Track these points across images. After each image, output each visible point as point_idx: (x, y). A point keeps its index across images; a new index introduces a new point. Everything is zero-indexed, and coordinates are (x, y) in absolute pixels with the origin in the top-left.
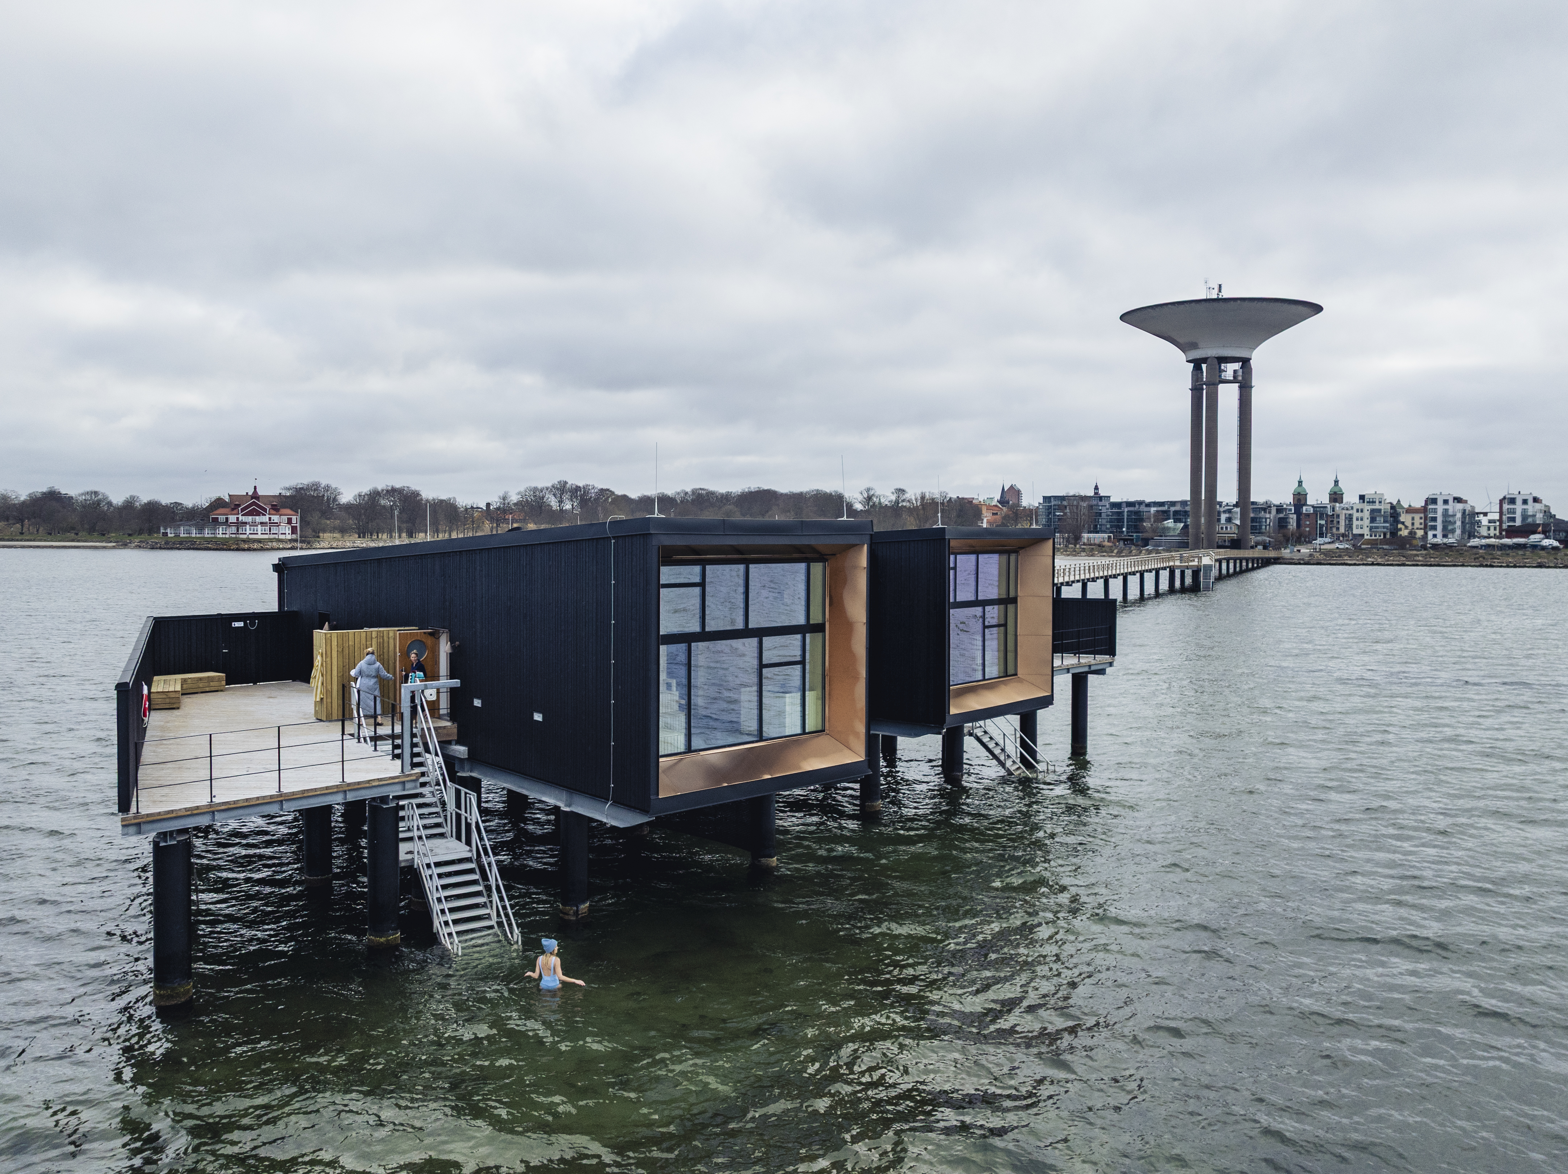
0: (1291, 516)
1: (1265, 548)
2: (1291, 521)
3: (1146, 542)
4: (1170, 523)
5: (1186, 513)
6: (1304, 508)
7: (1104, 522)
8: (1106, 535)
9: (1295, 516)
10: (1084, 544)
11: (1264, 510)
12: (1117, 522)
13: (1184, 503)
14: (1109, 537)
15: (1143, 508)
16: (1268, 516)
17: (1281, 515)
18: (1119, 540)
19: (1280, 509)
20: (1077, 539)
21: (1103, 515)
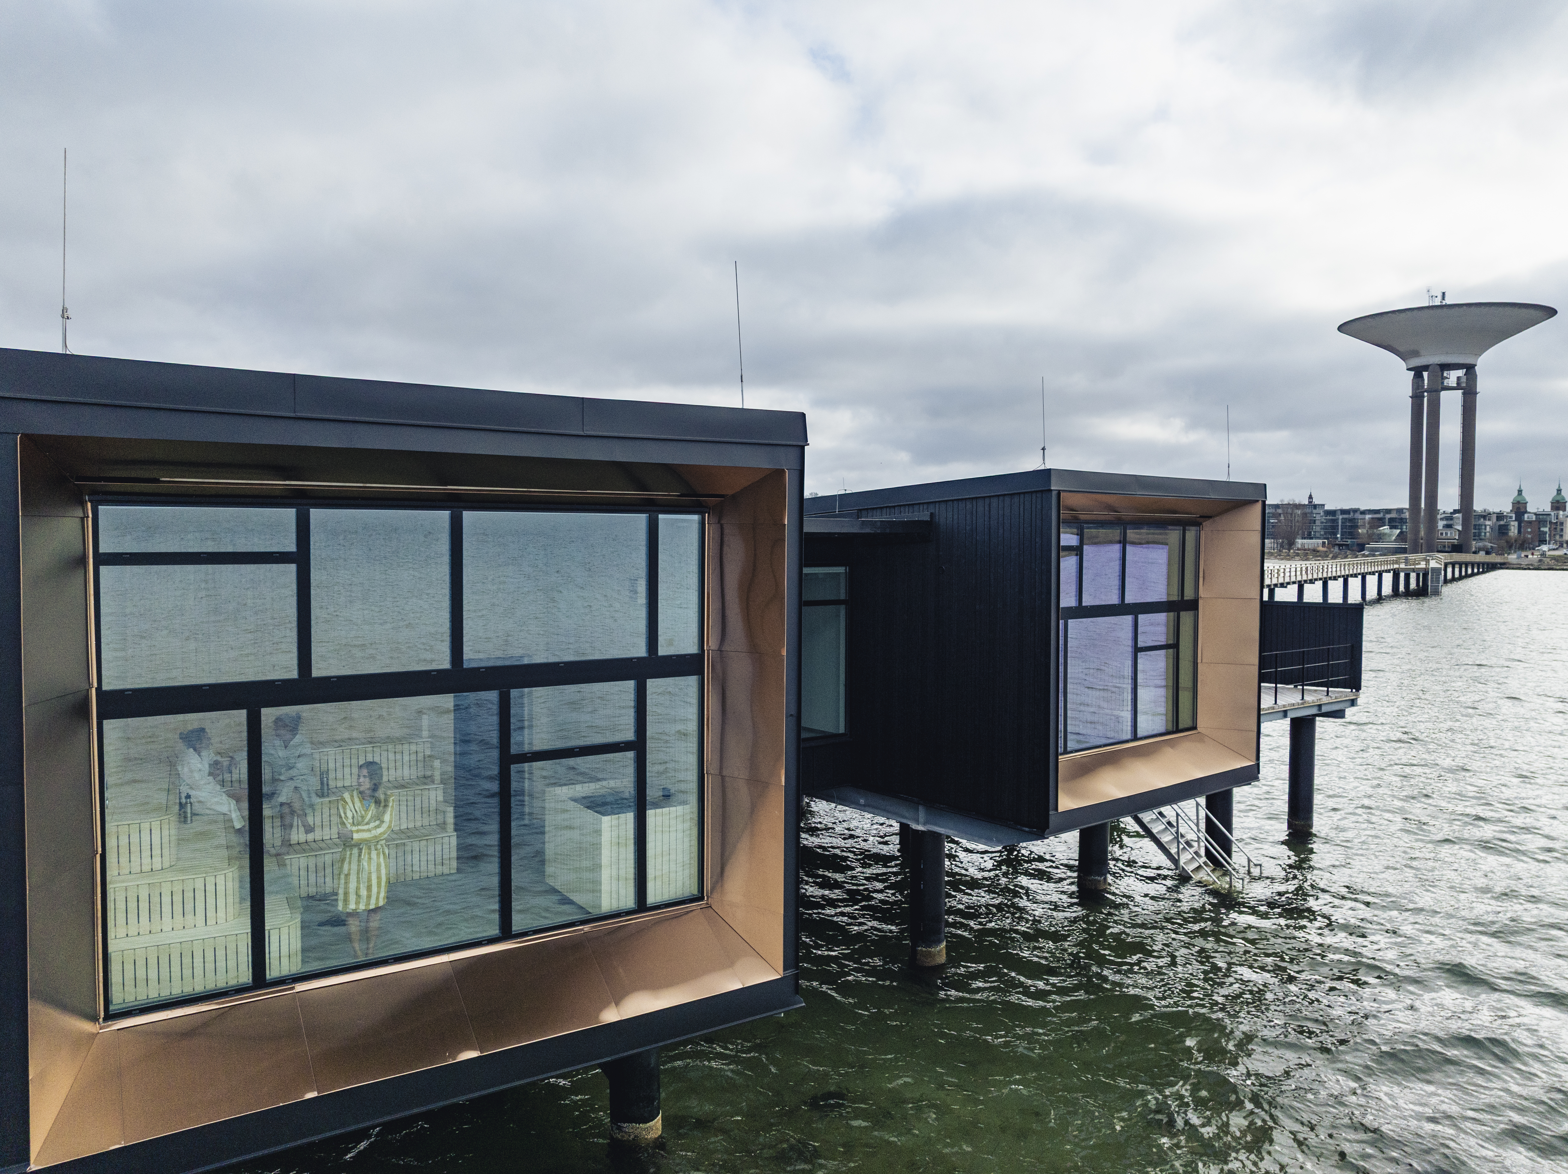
0: (1512, 523)
1: (1488, 553)
2: (1512, 528)
3: (1361, 547)
4: (1385, 529)
5: (1402, 521)
6: (1526, 516)
7: (1318, 529)
8: (1321, 541)
9: (1516, 524)
10: (1298, 549)
11: (1484, 517)
12: (1330, 529)
13: (1400, 511)
14: (1324, 543)
15: (1358, 516)
16: (1488, 523)
17: (1502, 523)
18: (1334, 545)
19: (1500, 516)
20: (1291, 544)
21: (1318, 523)
